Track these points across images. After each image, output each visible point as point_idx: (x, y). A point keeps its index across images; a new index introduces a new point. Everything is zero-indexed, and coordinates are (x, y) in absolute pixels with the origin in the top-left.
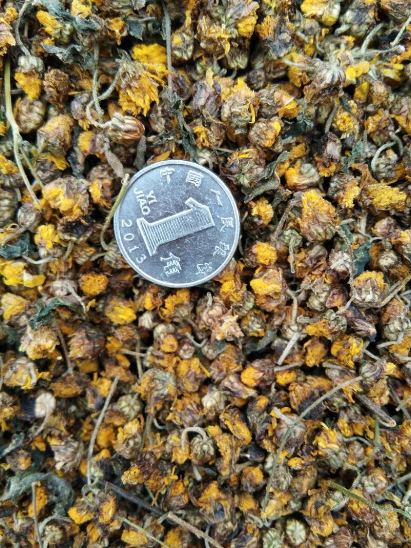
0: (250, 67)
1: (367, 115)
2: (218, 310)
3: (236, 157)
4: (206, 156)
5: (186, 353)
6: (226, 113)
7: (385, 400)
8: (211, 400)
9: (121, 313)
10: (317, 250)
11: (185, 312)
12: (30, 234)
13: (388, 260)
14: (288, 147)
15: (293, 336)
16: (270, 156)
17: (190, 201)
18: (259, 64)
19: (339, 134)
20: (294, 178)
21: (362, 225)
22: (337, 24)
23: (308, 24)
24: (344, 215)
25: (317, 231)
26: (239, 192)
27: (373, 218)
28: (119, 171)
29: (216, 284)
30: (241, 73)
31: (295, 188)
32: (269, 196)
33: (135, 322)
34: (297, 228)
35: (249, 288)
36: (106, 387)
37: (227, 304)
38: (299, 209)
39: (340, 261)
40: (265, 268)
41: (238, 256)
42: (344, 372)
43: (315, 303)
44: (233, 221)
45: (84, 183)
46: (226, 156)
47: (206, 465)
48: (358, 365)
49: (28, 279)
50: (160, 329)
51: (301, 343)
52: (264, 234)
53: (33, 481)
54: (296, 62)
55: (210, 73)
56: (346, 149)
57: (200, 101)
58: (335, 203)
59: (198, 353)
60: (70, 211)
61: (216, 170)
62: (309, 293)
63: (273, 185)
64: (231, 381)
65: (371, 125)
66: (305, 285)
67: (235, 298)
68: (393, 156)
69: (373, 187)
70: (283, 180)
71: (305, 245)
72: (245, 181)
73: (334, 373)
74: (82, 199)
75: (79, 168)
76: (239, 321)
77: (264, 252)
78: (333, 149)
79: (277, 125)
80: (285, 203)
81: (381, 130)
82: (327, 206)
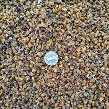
0: (61, 43)
1: (73, 49)
2: (55, 69)
3: (59, 52)
4: (55, 51)
5: (51, 74)
6: (58, 47)
7: (73, 81)
8: (53, 79)
9: (43, 68)
10: (67, 63)
11: (51, 69)
12: (35, 58)
13: (74, 65)
14: (64, 51)
15: (63, 72)
16: (62, 52)
17: (53, 56)
18: (62, 42)
19: (70, 51)
20: (65, 55)
21: (72, 61)
22: (71, 39)
23: (68, 39)
24: (70, 59)
25: (67, 61)
26: (59, 55)
27: (73, 60)
28: (46, 52)
29: (55, 66)
30: (60, 43)
31: (65, 56)
32: (62, 56)
33: (45, 70)
34: (65, 60)
35: (59, 67)
36: (40, 77)
37: (56, 68)
38: (65, 58)
39: (69, 64)
40: (61, 64)
41: (58, 63)
42: (69, 77)
43: (66, 69)
44: (58, 59)
45: (42, 53)
46: (58, 52)
47: (52, 87)
48: (70, 76)
49: (33, 63)
50: (48, 70)
51: (64, 74)
52: (61, 60)
53: (30, 88)
54: (66, 43)
55: (57, 43)
56: (70, 52)
57: (56, 46)
58: (69, 58)
59: (52, 74)
60: (40, 56)
61: (56, 53)
62: (65, 68)
63: (63, 55)
64: (56, 78)
65: (73, 50)
66: (65, 67)
67: (57, 67)
68: (75, 53)
69: (73, 57)
70: (64, 55)
71: (65, 62)
72: (59, 54)
73: (67, 77)
74: (41, 54)
75: (41, 51)
76: (57, 70)
77: (61, 62)
78: (69, 52)
79: (63, 49)
80: (64, 57)
81: (74, 51)
82: (68, 58)
